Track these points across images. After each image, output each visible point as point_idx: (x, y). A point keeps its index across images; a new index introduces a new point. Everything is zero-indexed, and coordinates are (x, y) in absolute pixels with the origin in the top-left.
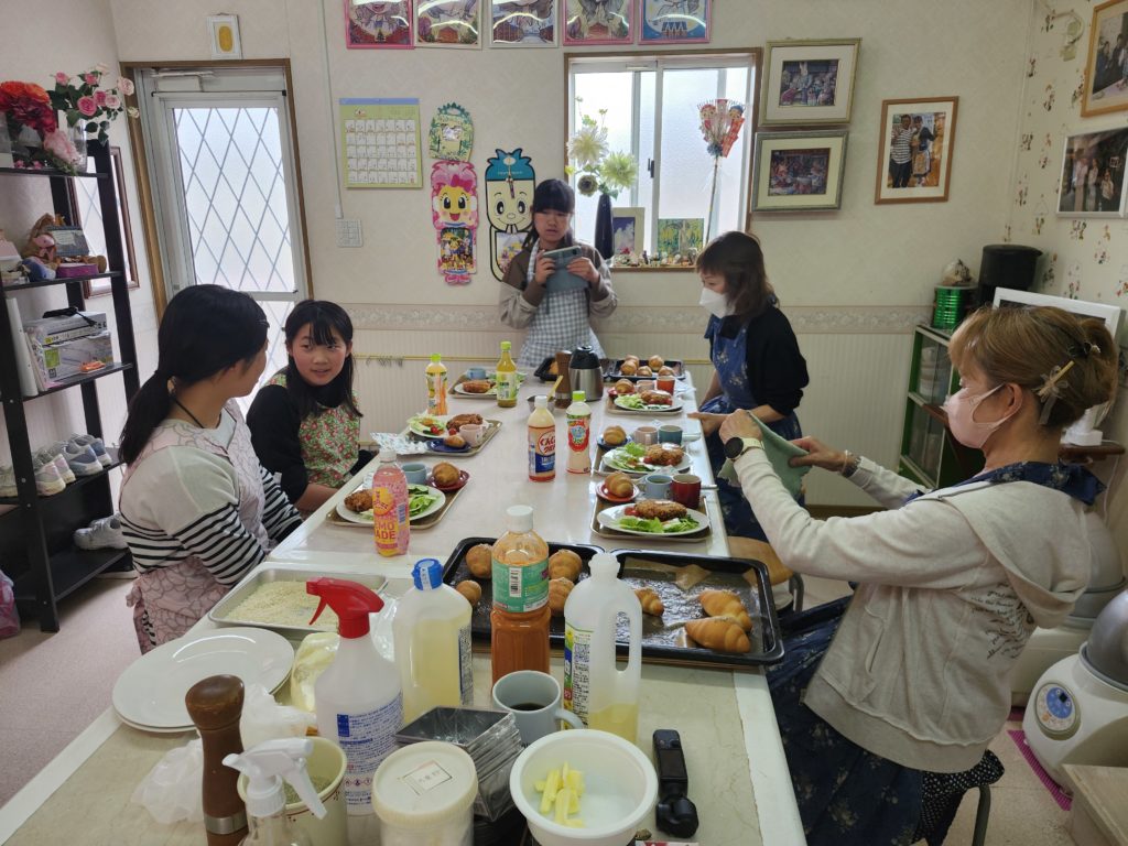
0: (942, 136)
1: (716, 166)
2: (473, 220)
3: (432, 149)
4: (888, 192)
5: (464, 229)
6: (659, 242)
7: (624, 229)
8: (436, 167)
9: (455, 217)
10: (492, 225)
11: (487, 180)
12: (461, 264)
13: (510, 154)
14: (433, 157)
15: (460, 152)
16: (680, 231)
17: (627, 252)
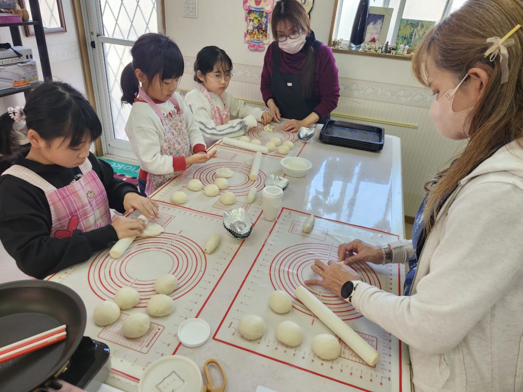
5: (263, 12)
6: (398, 36)
7: (375, 23)
12: (259, 36)
16: (415, 30)
17: (373, 40)
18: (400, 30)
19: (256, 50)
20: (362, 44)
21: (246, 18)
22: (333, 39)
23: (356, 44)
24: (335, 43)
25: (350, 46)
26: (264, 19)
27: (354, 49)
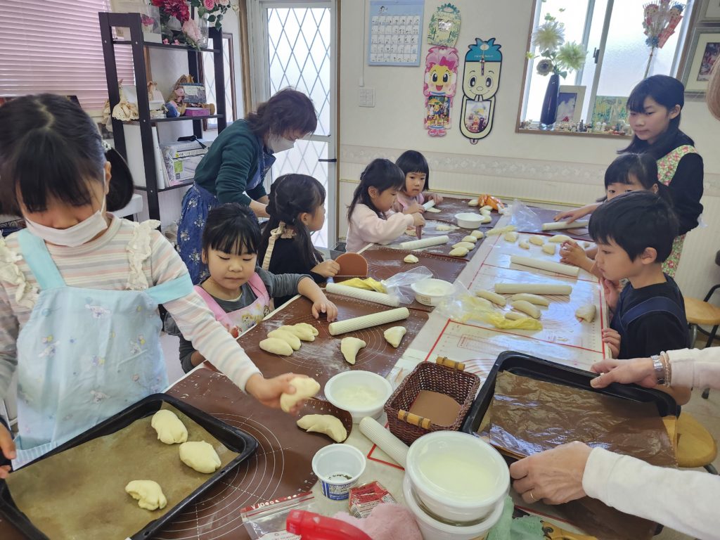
1: (651, 55)
2: (452, 91)
3: (429, 37)
5: (445, 97)
6: (594, 114)
7: (567, 102)
8: (431, 51)
9: (439, 88)
10: (465, 95)
11: (466, 61)
12: (440, 121)
13: (486, 42)
14: (429, 44)
15: (449, 40)
16: (612, 106)
17: (566, 119)
18: (595, 107)
19: (437, 136)
20: (554, 124)
21: (427, 104)
22: (521, 120)
23: (547, 124)
24: (524, 124)
25: (541, 127)
26: (445, 103)
27: (545, 129)
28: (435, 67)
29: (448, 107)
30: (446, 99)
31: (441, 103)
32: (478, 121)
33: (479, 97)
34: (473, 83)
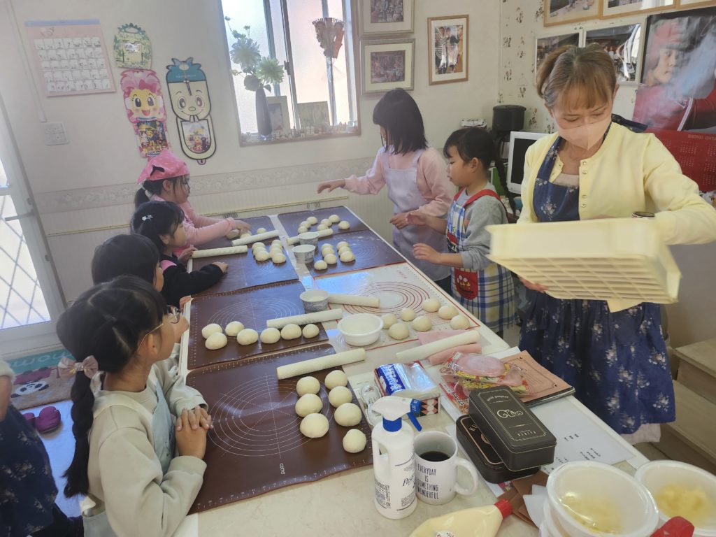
0: (462, 40)
2: (162, 114)
3: (118, 60)
4: (437, 77)
7: (274, 112)
8: (124, 75)
9: (146, 112)
10: (177, 116)
11: (168, 82)
12: (158, 147)
13: (184, 62)
14: (119, 67)
15: (142, 62)
21: (137, 132)
23: (266, 134)
24: (245, 137)
25: (261, 138)
26: (158, 128)
27: (265, 139)
28: (133, 92)
29: (163, 130)
30: (158, 123)
31: (153, 129)
32: (200, 141)
33: (195, 118)
34: (183, 104)
